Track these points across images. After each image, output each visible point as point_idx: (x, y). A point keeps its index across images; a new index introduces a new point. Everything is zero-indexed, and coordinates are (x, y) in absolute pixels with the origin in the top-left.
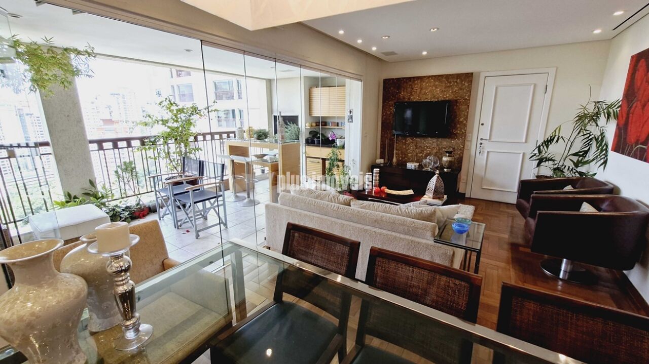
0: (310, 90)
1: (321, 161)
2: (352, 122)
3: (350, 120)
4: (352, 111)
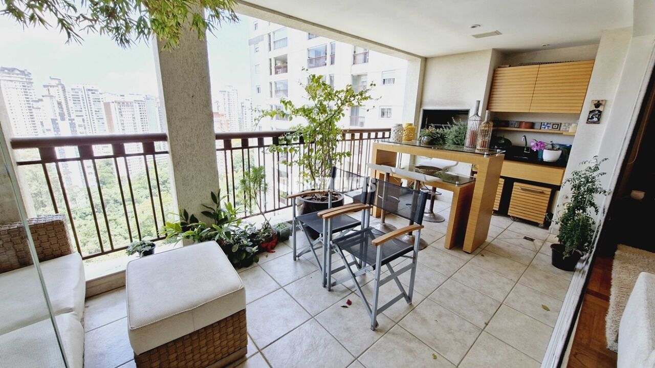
0: (495, 71)
1: (502, 181)
2: (598, 122)
3: (595, 119)
4: (603, 103)
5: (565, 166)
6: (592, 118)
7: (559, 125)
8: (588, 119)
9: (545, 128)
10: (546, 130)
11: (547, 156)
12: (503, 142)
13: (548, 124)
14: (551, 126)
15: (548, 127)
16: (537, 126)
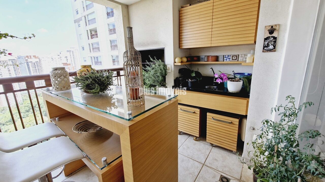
0: (179, 11)
1: (198, 111)
2: (274, 50)
3: (271, 47)
4: (277, 28)
5: (248, 97)
6: (268, 45)
7: (237, 56)
8: (264, 47)
9: (227, 60)
10: (227, 61)
11: (232, 87)
12: (194, 75)
13: (228, 56)
14: (231, 57)
15: (229, 59)
16: (221, 59)
